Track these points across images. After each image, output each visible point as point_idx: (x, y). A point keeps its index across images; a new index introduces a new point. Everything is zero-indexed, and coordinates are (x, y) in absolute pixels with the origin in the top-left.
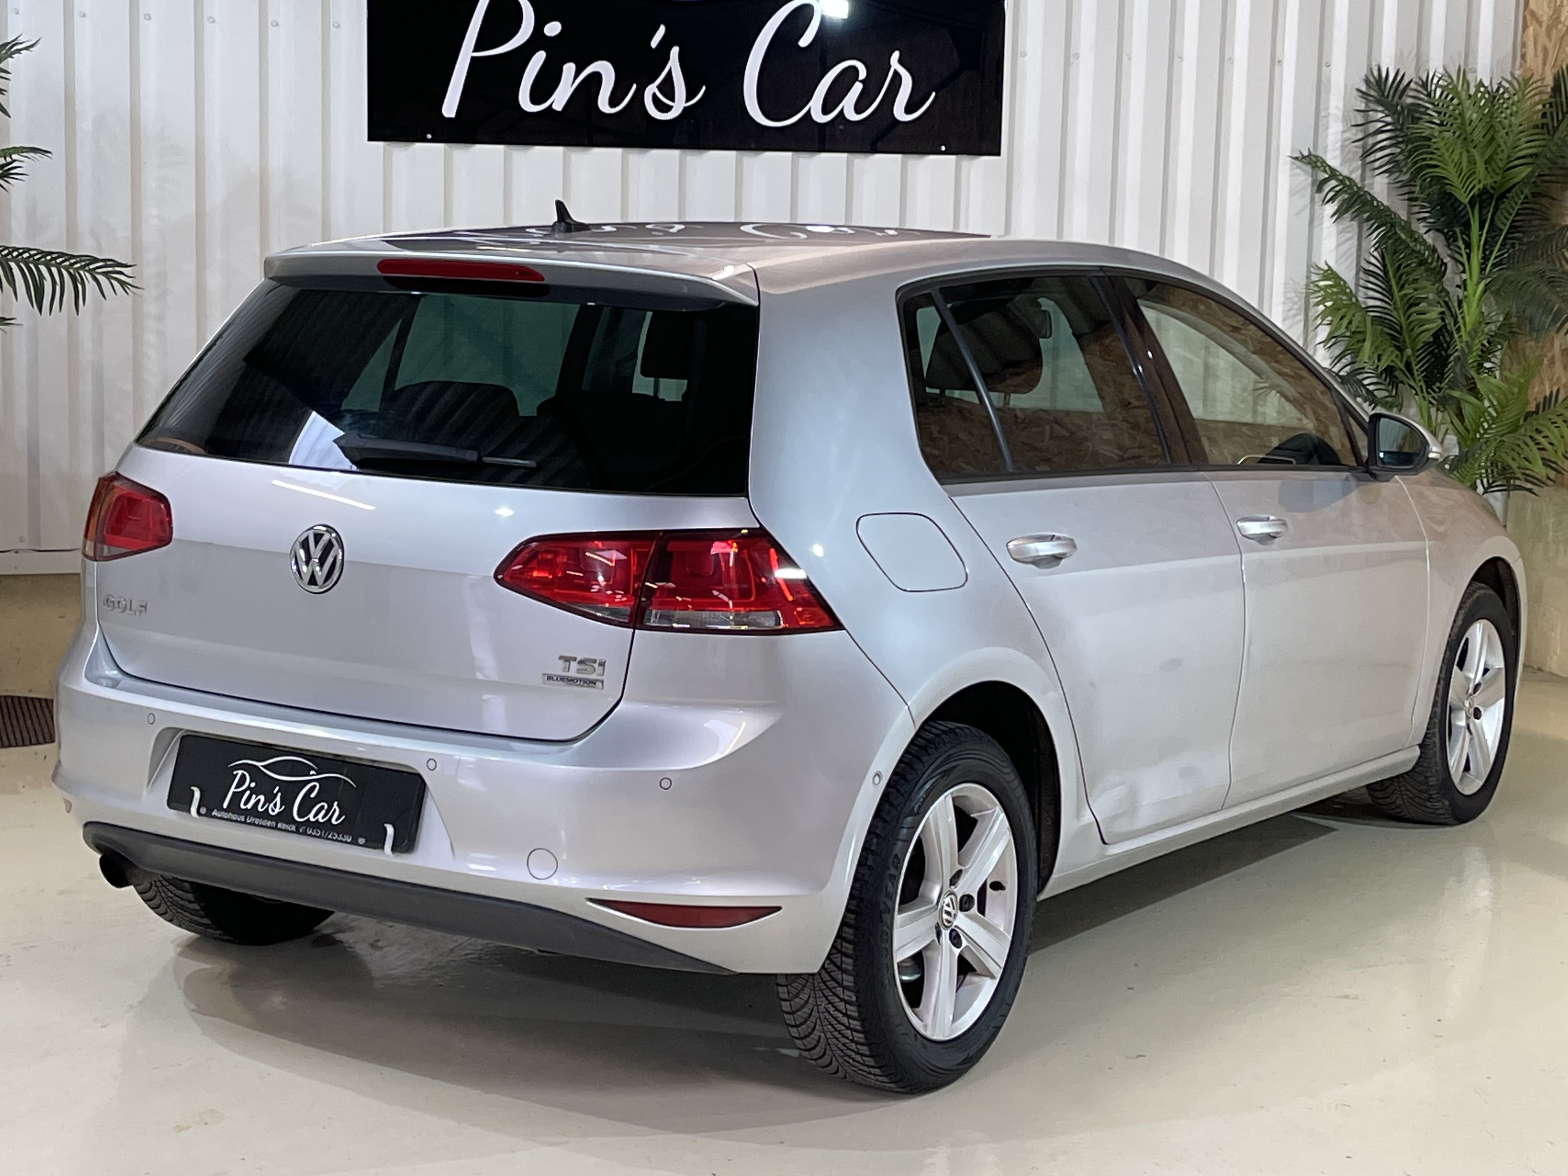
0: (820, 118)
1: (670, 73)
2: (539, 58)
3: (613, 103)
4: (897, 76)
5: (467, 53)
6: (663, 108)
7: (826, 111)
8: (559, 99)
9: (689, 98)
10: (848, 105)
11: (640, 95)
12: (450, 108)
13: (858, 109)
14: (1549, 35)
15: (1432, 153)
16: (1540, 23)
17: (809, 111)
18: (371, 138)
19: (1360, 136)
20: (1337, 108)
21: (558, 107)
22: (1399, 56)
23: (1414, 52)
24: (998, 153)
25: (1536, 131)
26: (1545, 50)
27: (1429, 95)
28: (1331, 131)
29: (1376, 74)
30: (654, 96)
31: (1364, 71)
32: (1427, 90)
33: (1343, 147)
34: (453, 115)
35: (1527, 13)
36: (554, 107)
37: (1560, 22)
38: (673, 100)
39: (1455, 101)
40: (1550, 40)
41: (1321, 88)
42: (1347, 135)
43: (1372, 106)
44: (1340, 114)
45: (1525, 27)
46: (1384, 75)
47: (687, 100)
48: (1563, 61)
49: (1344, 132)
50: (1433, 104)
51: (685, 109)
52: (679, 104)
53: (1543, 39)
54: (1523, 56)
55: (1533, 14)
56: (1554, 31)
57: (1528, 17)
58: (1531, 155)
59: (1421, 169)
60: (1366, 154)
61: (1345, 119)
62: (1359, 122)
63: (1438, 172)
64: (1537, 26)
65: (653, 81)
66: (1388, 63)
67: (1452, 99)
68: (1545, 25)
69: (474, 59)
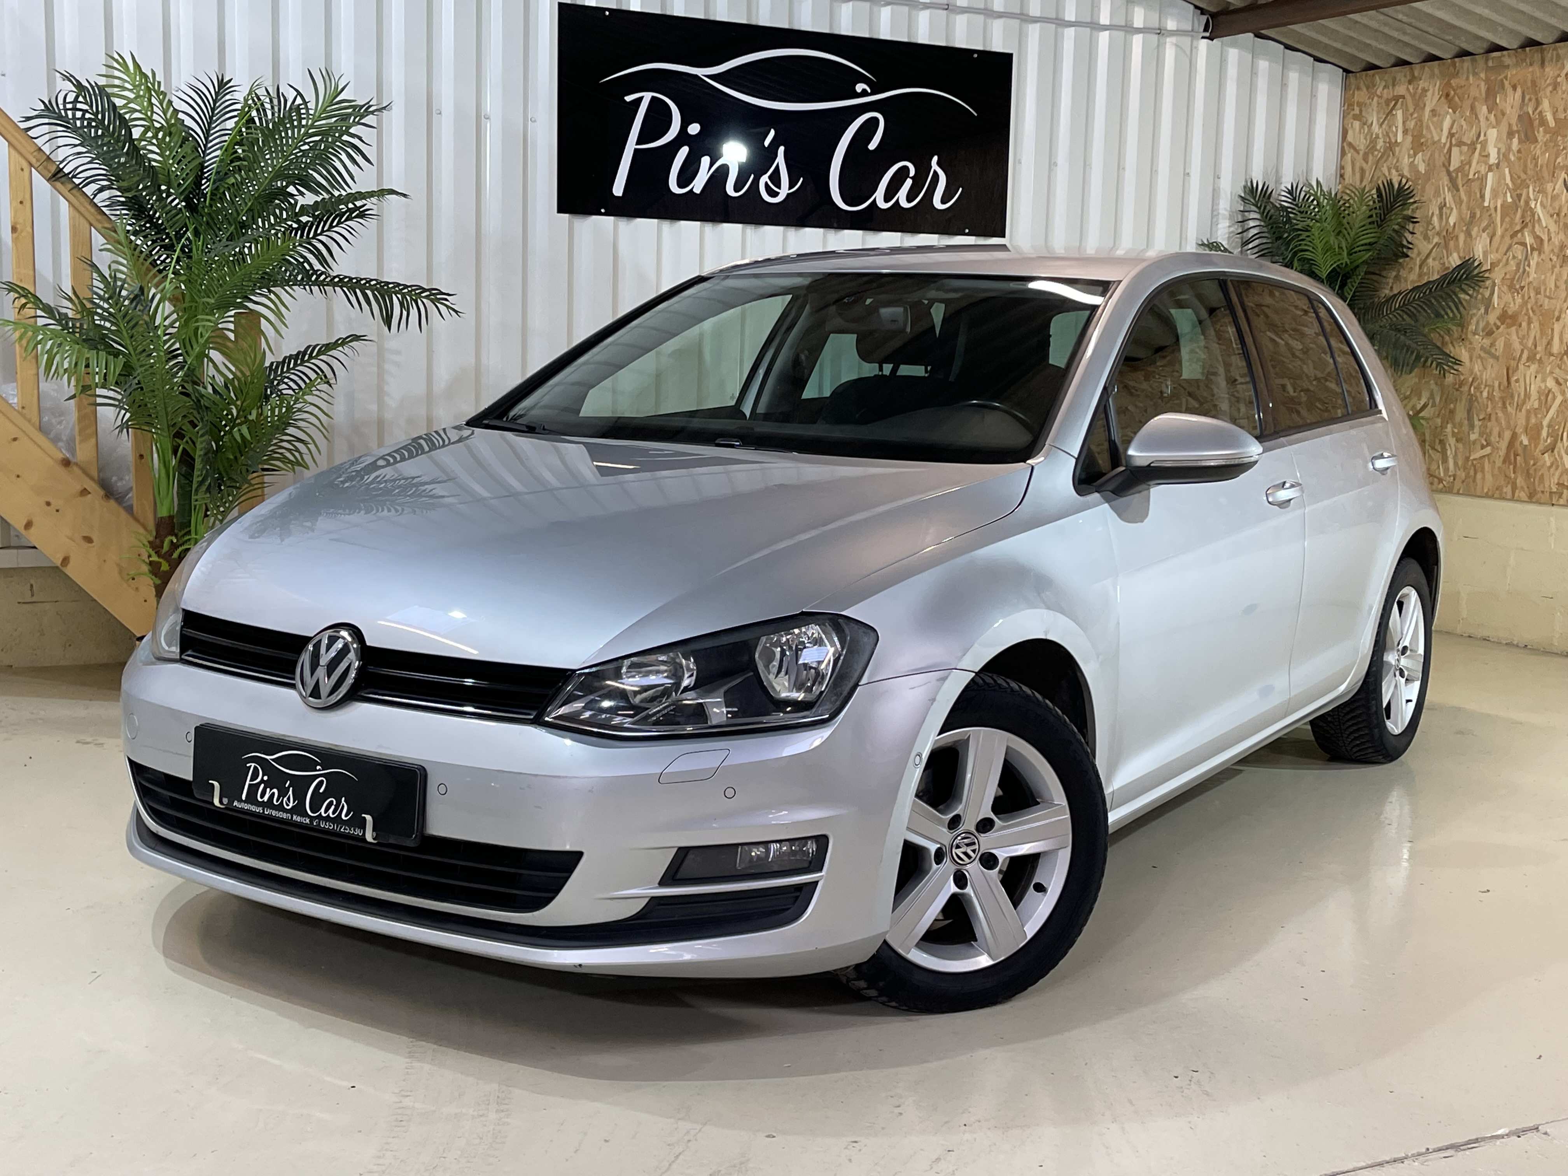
0: (883, 205)
1: (778, 166)
2: (684, 151)
3: (736, 189)
4: (936, 175)
5: (631, 145)
6: (774, 194)
7: (887, 200)
8: (698, 185)
9: (791, 187)
10: (902, 195)
11: (756, 182)
12: (618, 190)
13: (909, 199)
14: (1365, 159)
15: (1303, 240)
16: (1358, 152)
17: (875, 199)
18: (560, 211)
19: (1240, 231)
20: (1225, 209)
21: (698, 190)
22: (1266, 174)
23: (1274, 170)
24: (1003, 235)
25: (1372, 226)
26: (1362, 171)
27: (1295, 199)
28: (1220, 226)
29: (1249, 184)
30: (766, 183)
31: (1243, 183)
32: (1291, 195)
33: (1229, 238)
34: (620, 195)
35: (1345, 144)
36: (694, 190)
37: (1376, 150)
38: (780, 188)
39: (1315, 202)
40: (1367, 163)
41: (1216, 193)
42: (1232, 229)
43: (1248, 207)
44: (1227, 214)
45: (1343, 153)
46: (1255, 185)
47: (790, 189)
48: (1378, 178)
49: (1229, 227)
51: (788, 194)
52: (784, 191)
53: (1360, 162)
54: (1342, 176)
55: (1350, 145)
56: (1371, 157)
57: (1346, 148)
58: (1366, 244)
59: (1295, 253)
60: (1245, 243)
61: (1231, 217)
62: (1240, 220)
63: (1308, 255)
64: (1355, 154)
65: (766, 173)
66: (1258, 178)
67: (1313, 201)
68: (1361, 153)
69: (636, 150)
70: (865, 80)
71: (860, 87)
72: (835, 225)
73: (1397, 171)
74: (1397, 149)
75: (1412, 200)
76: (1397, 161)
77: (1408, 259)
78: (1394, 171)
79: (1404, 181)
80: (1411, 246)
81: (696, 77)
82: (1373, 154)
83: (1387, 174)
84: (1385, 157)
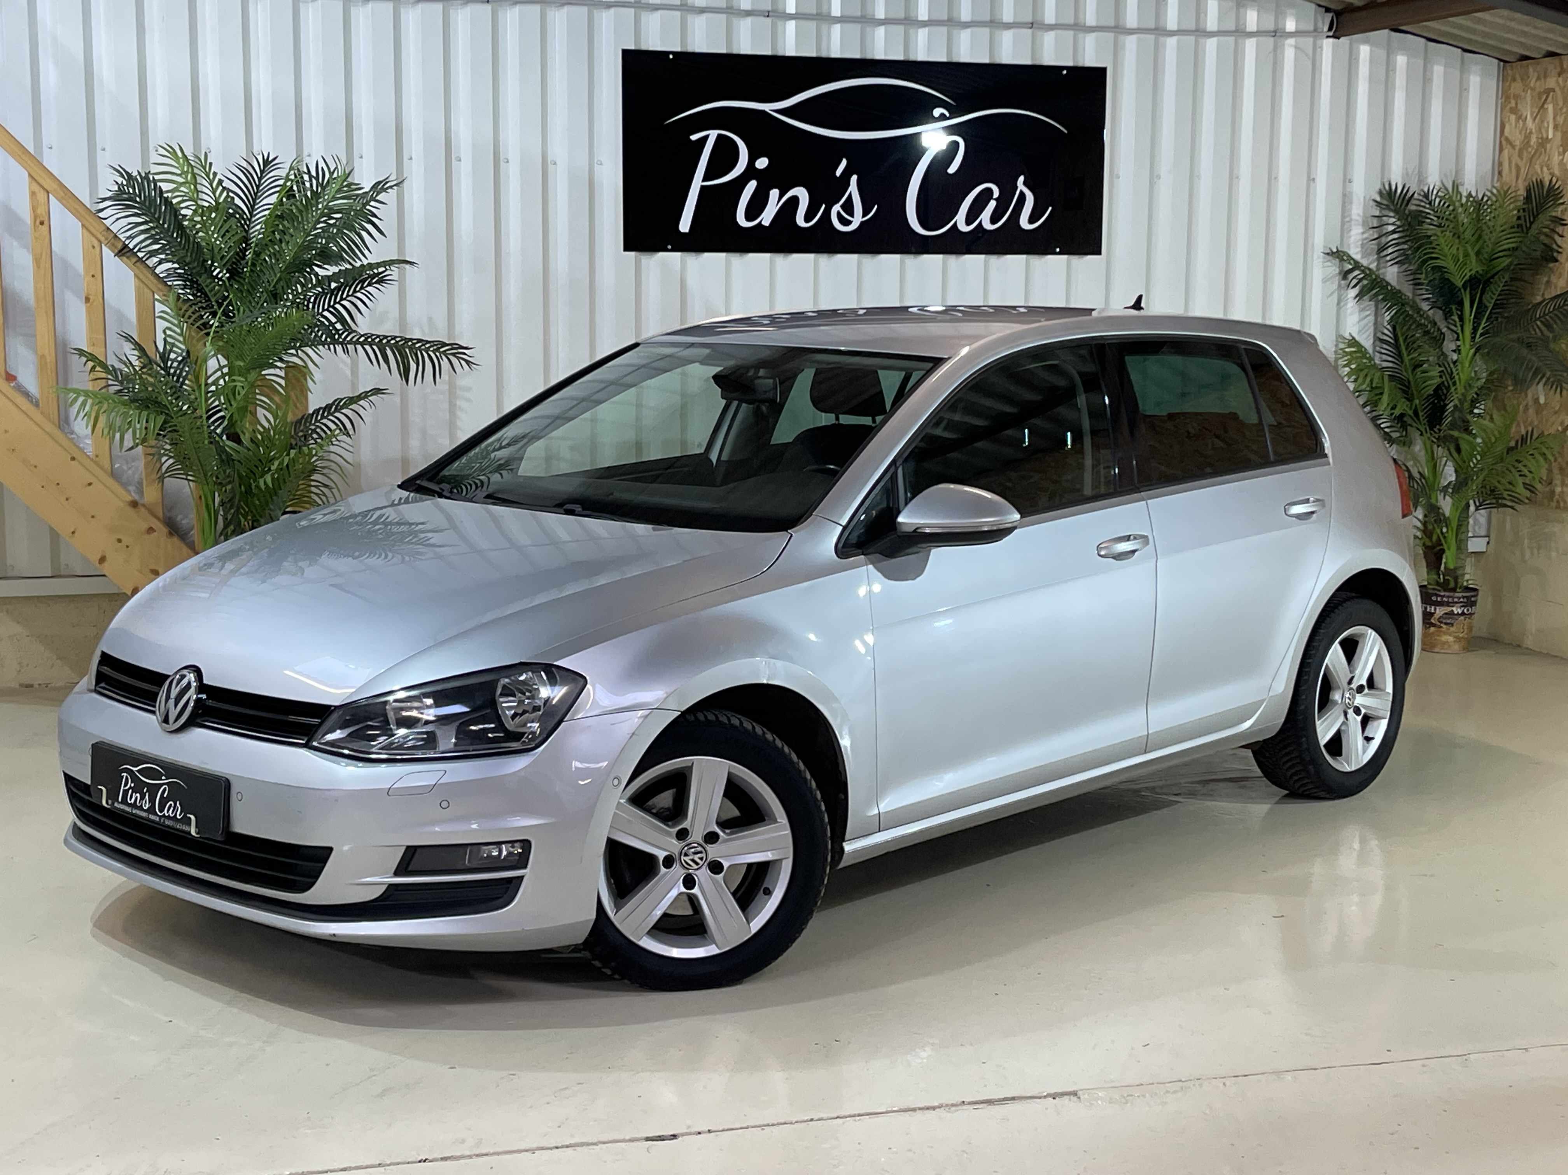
0: (964, 228)
1: (850, 195)
2: (752, 185)
3: (807, 219)
4: (1022, 196)
5: (697, 182)
6: (845, 222)
7: (968, 222)
8: (767, 217)
9: (864, 215)
10: (985, 218)
11: (827, 213)
12: (685, 226)
13: (993, 220)
14: (1520, 156)
15: (1434, 248)
16: (1513, 147)
17: (956, 222)
18: (626, 249)
19: (1376, 236)
20: (1359, 215)
21: (766, 223)
22: (1406, 174)
23: (1416, 171)
24: (1099, 253)
25: (1512, 230)
26: (1518, 169)
27: (1430, 203)
28: (1353, 233)
29: (1387, 187)
30: (839, 213)
31: (1378, 186)
32: (1428, 199)
33: (1362, 245)
34: (687, 231)
35: (1503, 139)
36: (763, 223)
37: (1530, 146)
38: (852, 216)
39: (1451, 208)
40: (1522, 159)
41: (1346, 199)
42: (1366, 235)
43: (1386, 212)
44: (1360, 219)
45: (1501, 150)
46: (1393, 188)
47: (864, 216)
48: (1532, 176)
49: (1363, 233)
50: (1433, 210)
51: (862, 223)
52: (857, 220)
53: (1516, 159)
54: (1500, 173)
55: (1507, 139)
56: (1525, 154)
57: (1504, 143)
58: (1509, 249)
59: (1426, 261)
60: (1381, 249)
61: (1364, 223)
62: (1375, 225)
63: (1439, 263)
64: (1511, 150)
65: (838, 202)
66: (1397, 178)
67: (1448, 206)
68: (1517, 148)
69: (702, 187)
70: (943, 104)
71: (937, 112)
72: (913, 250)
73: (1548, 169)
74: (1548, 146)
75: (1561, 201)
76: (1549, 159)
77: (1557, 264)
78: (1545, 169)
79: (1554, 180)
80: (1560, 250)
81: (764, 112)
82: (1527, 150)
83: (1539, 172)
84: (1538, 154)
